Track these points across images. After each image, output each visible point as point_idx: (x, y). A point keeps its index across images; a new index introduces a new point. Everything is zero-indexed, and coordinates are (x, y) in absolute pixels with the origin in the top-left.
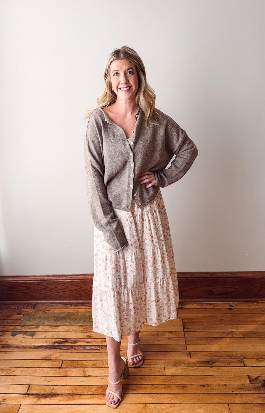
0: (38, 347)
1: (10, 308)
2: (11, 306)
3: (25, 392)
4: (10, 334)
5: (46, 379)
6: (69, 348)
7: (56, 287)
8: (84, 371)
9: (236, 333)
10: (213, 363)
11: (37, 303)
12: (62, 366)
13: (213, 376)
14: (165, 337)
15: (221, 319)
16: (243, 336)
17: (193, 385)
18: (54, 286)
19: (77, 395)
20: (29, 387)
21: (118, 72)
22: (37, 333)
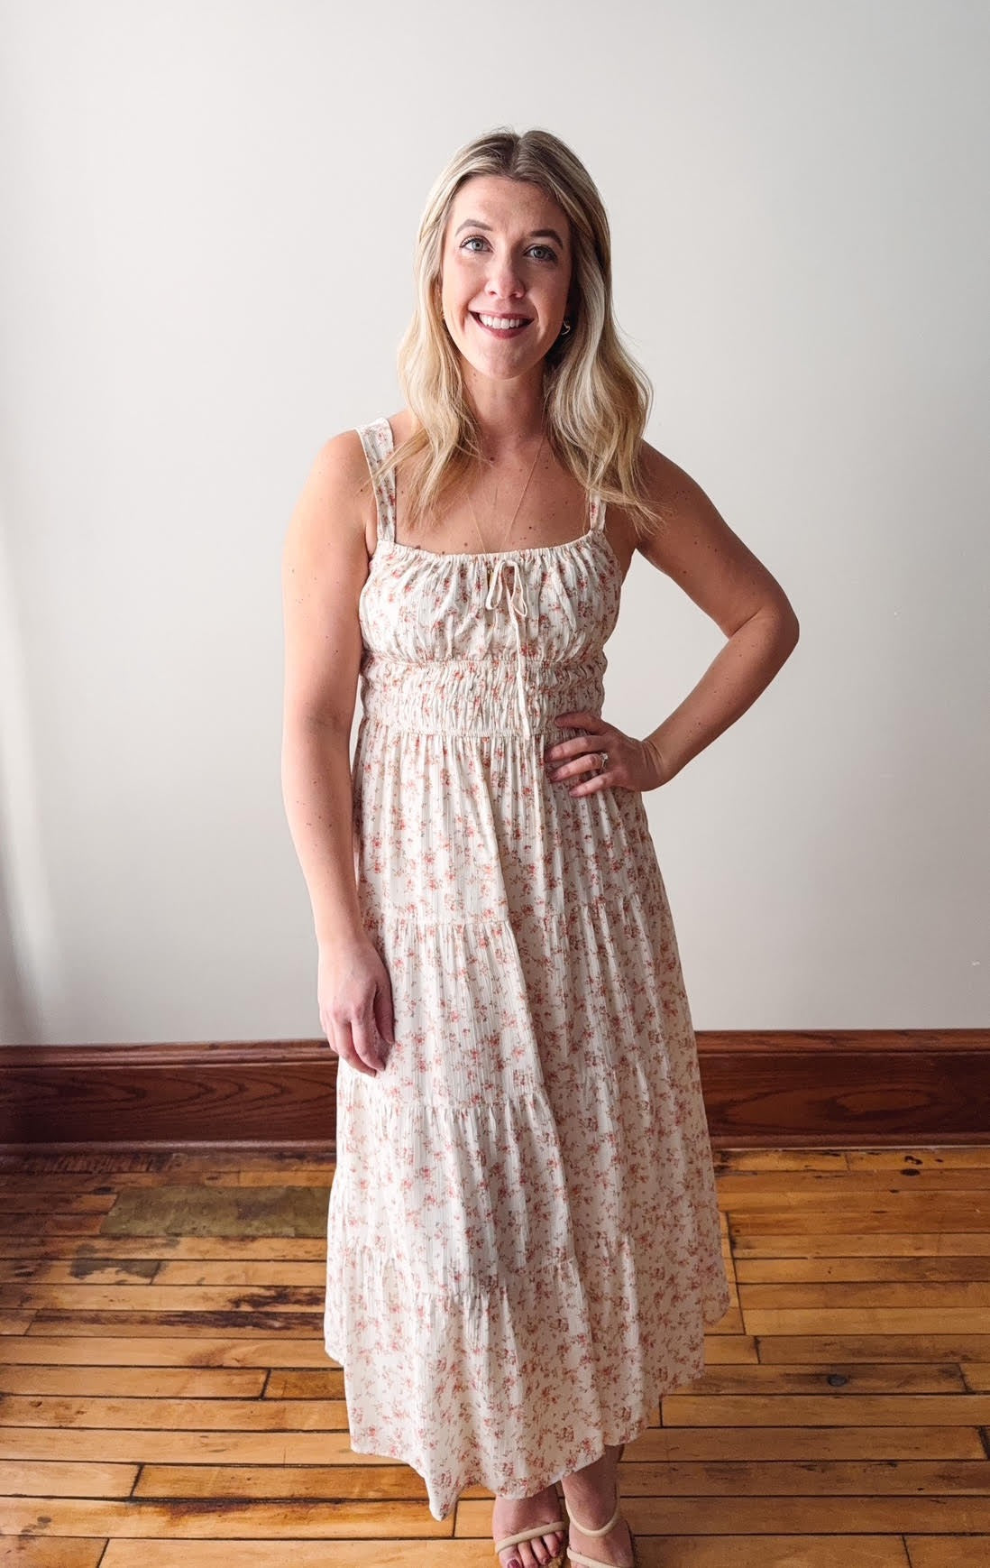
0: (171, 1319)
1: (68, 1169)
2: (69, 1162)
3: (126, 1493)
4: (68, 1270)
5: (205, 1441)
6: (294, 1324)
7: (242, 1089)
9: (933, 1264)
10: (846, 1379)
11: (170, 1149)
12: (267, 1391)
13: (848, 1429)
15: (875, 1212)
16: (958, 1278)
17: (769, 1464)
18: (236, 1084)
19: (324, 1505)
20: (140, 1471)
21: (487, 234)
22: (171, 1263)
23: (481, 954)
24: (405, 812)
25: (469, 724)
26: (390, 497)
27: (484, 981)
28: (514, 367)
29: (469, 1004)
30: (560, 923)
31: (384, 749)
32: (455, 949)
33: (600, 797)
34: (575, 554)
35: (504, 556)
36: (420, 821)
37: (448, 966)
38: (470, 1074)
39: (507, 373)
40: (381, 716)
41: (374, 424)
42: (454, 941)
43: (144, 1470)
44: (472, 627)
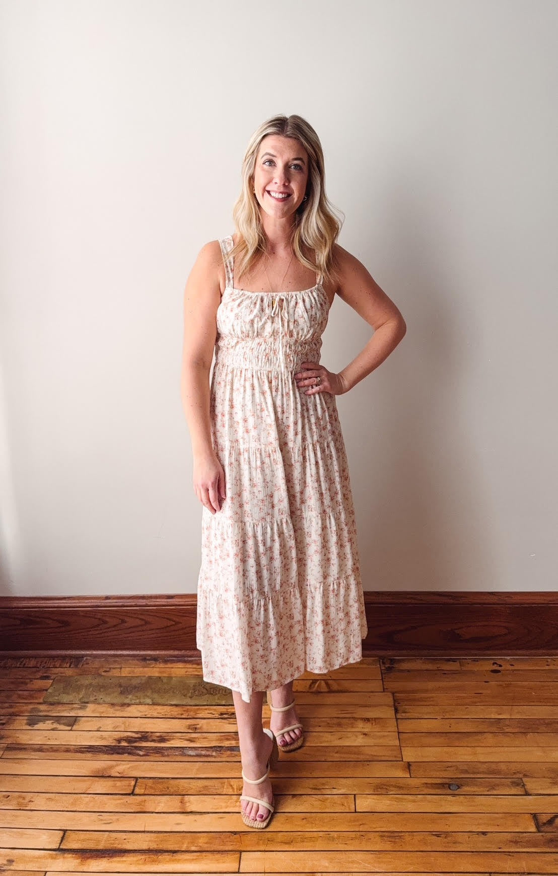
0: (83, 749)
1: (25, 666)
2: (26, 662)
3: (55, 846)
4: (25, 721)
5: (100, 817)
6: (151, 753)
7: (123, 621)
8: (181, 802)
9: (507, 722)
10: (458, 786)
11: (83, 655)
12: (135, 790)
13: (459, 814)
14: (356, 730)
15: (475, 693)
16: (523, 730)
17: (415, 833)
18: (120, 619)
19: (167, 854)
20: (64, 834)
21: (274, 159)
22: (83, 718)
23: (267, 460)
24: (234, 401)
25: (263, 364)
26: (231, 269)
27: (267, 471)
28: (284, 214)
29: (261, 480)
30: (299, 450)
31: (226, 375)
32: (256, 458)
33: (317, 396)
34: (310, 294)
35: (280, 294)
36: (241, 404)
37: (253, 464)
38: (261, 509)
39: (281, 216)
40: (225, 361)
41: (226, 238)
42: (256, 455)
43: (66, 834)
44: (265, 323)
